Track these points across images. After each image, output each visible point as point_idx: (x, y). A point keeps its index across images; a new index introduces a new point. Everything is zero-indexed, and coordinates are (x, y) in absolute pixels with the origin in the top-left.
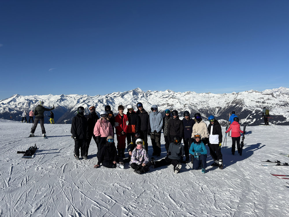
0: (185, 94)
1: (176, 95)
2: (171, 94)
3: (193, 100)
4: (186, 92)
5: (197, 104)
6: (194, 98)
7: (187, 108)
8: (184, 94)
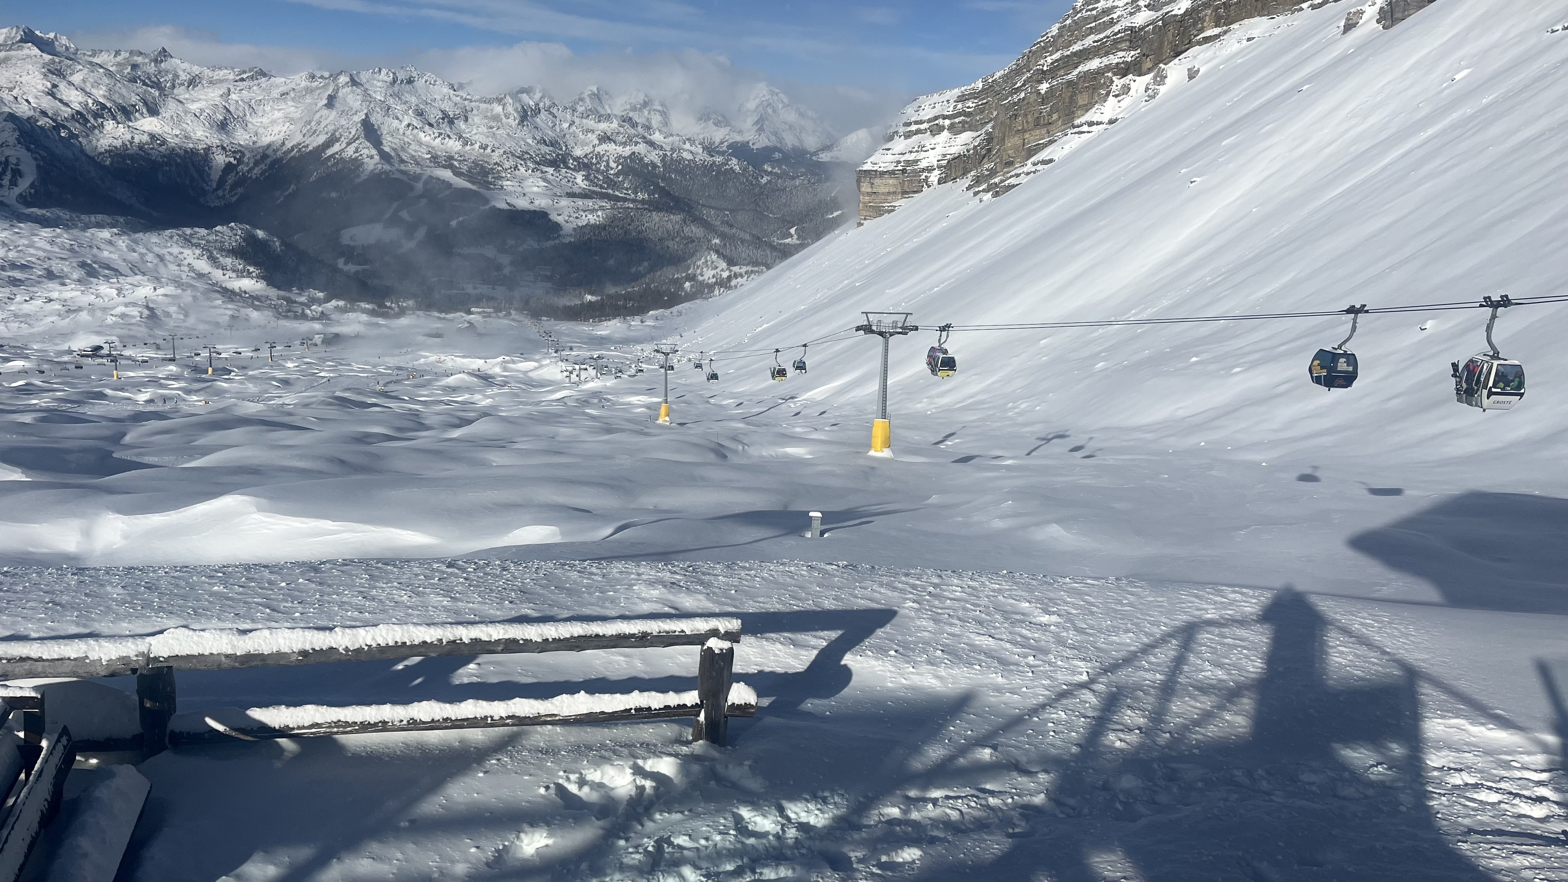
3: (51, 94)
5: (79, 117)
6: (56, 79)
7: (12, 140)
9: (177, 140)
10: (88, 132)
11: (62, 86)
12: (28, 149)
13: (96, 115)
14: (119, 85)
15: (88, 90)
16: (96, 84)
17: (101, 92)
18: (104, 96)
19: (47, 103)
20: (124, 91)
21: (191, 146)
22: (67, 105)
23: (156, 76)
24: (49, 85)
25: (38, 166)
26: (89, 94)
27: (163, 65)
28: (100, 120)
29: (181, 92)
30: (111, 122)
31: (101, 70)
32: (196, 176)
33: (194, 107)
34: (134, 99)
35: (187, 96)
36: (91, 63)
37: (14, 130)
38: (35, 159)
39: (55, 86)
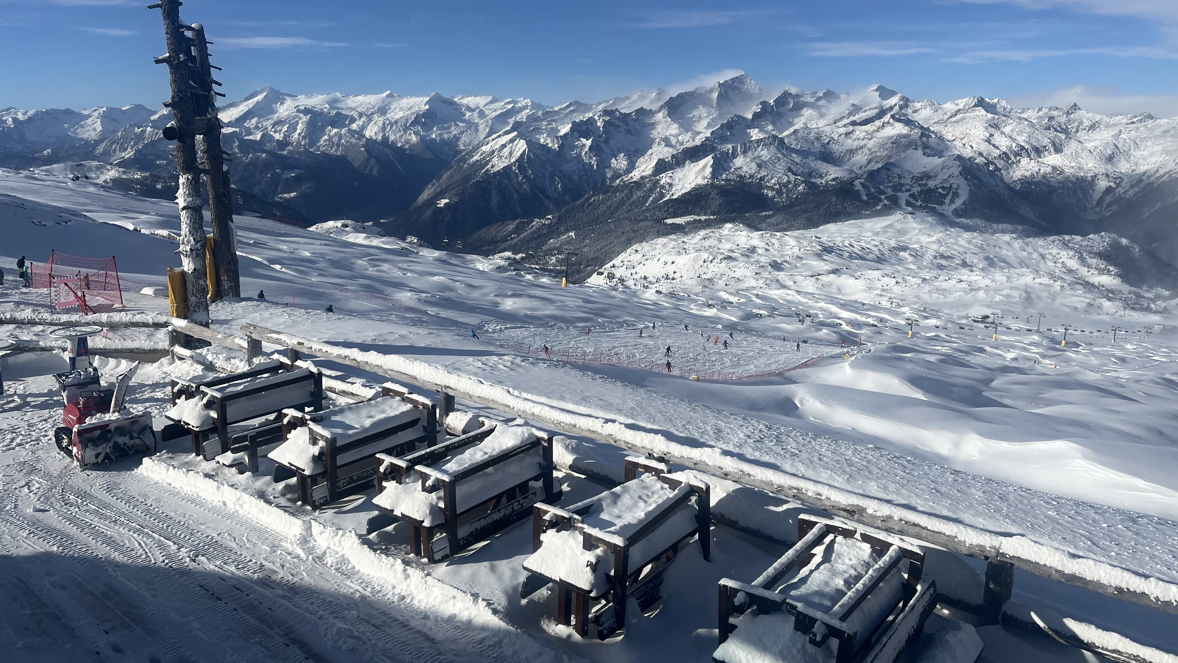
0: (957, 108)
1: (915, 111)
2: (891, 108)
3: (988, 141)
4: (962, 103)
5: (1005, 156)
6: (992, 130)
7: (957, 173)
8: (949, 107)
9: (1072, 171)
10: (1009, 166)
11: (997, 136)
12: (966, 179)
13: (1016, 154)
14: (1037, 132)
15: (1014, 137)
16: (1020, 133)
17: (1023, 138)
18: (1025, 141)
19: (984, 147)
20: (1040, 137)
21: (1082, 174)
22: (997, 148)
23: (1065, 125)
24: (988, 135)
25: (970, 190)
26: (1014, 140)
27: (1072, 116)
28: (1018, 158)
29: (1082, 135)
30: (1026, 159)
31: (1026, 123)
32: (1082, 197)
33: (1090, 145)
34: (1046, 142)
35: (1086, 137)
36: (1020, 118)
37: (959, 166)
38: (969, 185)
39: (991, 135)
